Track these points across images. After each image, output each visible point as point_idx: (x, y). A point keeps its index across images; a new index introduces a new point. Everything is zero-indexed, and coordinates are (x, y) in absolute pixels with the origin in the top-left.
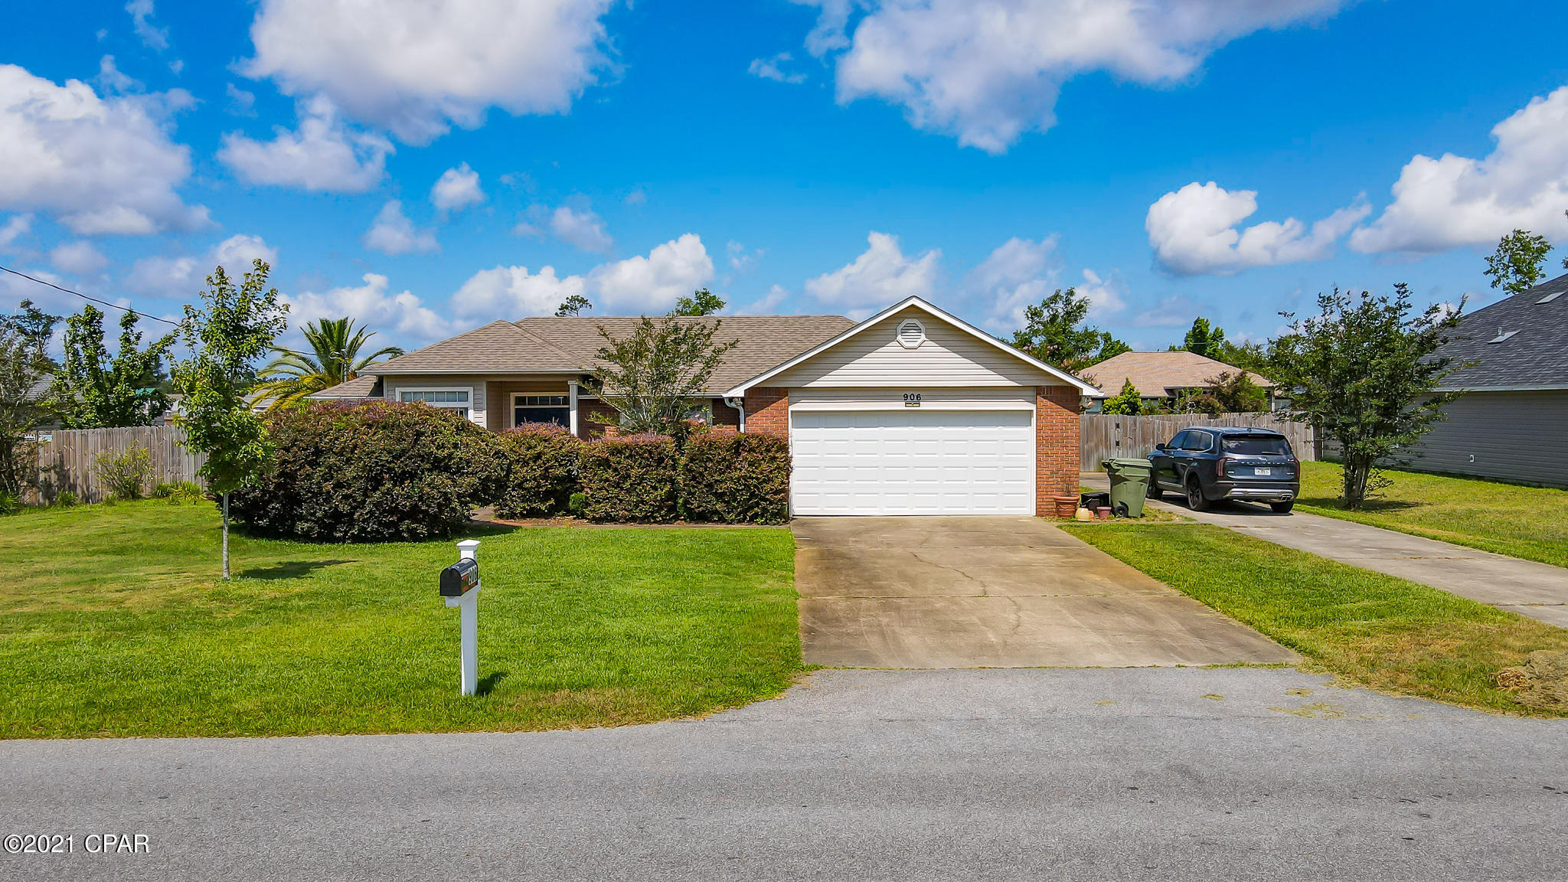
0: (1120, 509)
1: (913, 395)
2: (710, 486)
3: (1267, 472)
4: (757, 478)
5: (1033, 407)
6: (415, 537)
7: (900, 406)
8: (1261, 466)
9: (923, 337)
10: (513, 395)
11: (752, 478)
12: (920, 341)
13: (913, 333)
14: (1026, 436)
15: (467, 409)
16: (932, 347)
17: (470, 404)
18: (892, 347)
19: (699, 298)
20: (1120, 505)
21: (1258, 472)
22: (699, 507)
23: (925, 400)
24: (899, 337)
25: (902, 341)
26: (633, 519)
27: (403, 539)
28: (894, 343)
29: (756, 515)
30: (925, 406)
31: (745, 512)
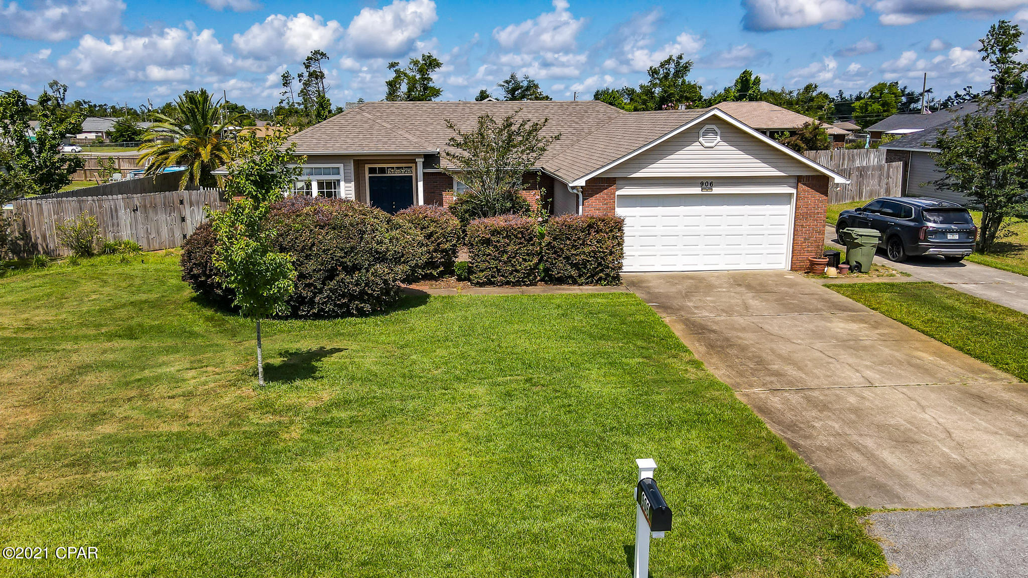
0: (856, 266)
1: (707, 182)
2: (567, 258)
3: (956, 237)
4: (604, 252)
5: (794, 191)
6: (362, 313)
7: (697, 190)
8: (952, 232)
9: (719, 138)
10: (367, 166)
11: (600, 252)
12: (716, 142)
13: (711, 136)
14: (785, 214)
15: (339, 181)
16: (725, 147)
17: (341, 177)
18: (696, 146)
19: (424, 60)
20: (855, 263)
21: (950, 237)
22: (558, 273)
23: (716, 186)
24: (701, 139)
25: (703, 142)
26: (508, 283)
27: (352, 315)
28: (697, 143)
29: (600, 279)
30: (716, 190)
31: (592, 276)
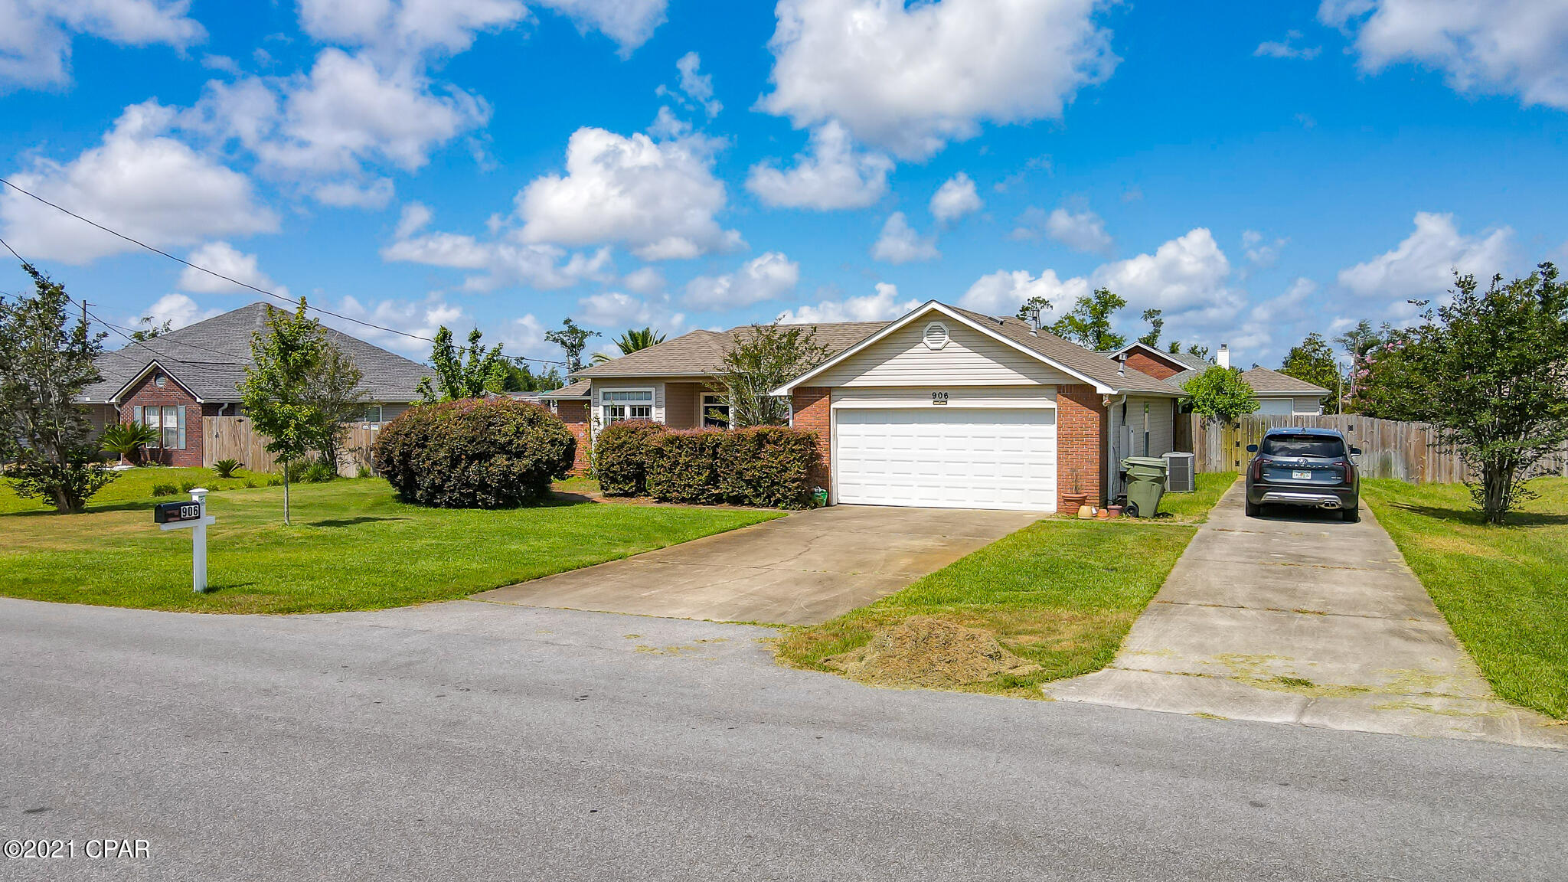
0: (1131, 508)
1: (940, 393)
3: (1308, 476)
4: (777, 468)
5: (1054, 405)
7: (928, 403)
8: (1300, 469)
9: (947, 338)
10: (703, 395)
11: (773, 467)
12: (944, 342)
13: (938, 335)
14: (1047, 435)
16: (956, 348)
17: (652, 402)
18: (919, 349)
20: (1132, 504)
21: (1296, 475)
22: (732, 492)
23: (952, 399)
24: (925, 340)
25: (928, 343)
28: (922, 345)
29: (778, 501)
30: (952, 404)
31: (769, 497)
